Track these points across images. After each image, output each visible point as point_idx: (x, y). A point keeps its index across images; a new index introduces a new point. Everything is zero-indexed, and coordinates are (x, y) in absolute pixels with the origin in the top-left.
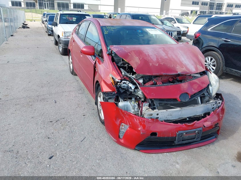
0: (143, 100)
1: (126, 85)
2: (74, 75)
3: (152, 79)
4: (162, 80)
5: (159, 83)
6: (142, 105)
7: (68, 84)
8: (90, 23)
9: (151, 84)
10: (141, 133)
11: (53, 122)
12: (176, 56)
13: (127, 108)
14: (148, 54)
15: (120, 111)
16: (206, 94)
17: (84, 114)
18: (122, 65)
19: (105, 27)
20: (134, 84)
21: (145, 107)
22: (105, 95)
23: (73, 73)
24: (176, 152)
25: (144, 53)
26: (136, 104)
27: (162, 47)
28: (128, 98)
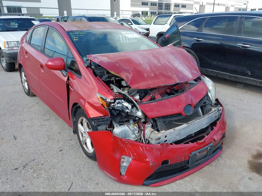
0: (143, 120)
1: (121, 105)
2: (31, 96)
3: (148, 92)
4: (160, 92)
5: (158, 97)
6: (144, 127)
7: (25, 110)
8: (49, 28)
9: (149, 99)
10: (151, 164)
11: (20, 169)
12: (169, 62)
13: (125, 134)
14: (139, 63)
15: (119, 141)
16: (207, 102)
17: (60, 149)
18: (108, 79)
19: (72, 32)
20: (130, 102)
21: (148, 129)
22: (94, 122)
23: (30, 93)
24: (189, 176)
25: (134, 62)
26: (136, 127)
27: (151, 53)
28: (125, 121)
